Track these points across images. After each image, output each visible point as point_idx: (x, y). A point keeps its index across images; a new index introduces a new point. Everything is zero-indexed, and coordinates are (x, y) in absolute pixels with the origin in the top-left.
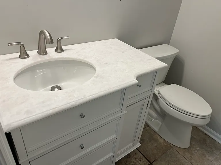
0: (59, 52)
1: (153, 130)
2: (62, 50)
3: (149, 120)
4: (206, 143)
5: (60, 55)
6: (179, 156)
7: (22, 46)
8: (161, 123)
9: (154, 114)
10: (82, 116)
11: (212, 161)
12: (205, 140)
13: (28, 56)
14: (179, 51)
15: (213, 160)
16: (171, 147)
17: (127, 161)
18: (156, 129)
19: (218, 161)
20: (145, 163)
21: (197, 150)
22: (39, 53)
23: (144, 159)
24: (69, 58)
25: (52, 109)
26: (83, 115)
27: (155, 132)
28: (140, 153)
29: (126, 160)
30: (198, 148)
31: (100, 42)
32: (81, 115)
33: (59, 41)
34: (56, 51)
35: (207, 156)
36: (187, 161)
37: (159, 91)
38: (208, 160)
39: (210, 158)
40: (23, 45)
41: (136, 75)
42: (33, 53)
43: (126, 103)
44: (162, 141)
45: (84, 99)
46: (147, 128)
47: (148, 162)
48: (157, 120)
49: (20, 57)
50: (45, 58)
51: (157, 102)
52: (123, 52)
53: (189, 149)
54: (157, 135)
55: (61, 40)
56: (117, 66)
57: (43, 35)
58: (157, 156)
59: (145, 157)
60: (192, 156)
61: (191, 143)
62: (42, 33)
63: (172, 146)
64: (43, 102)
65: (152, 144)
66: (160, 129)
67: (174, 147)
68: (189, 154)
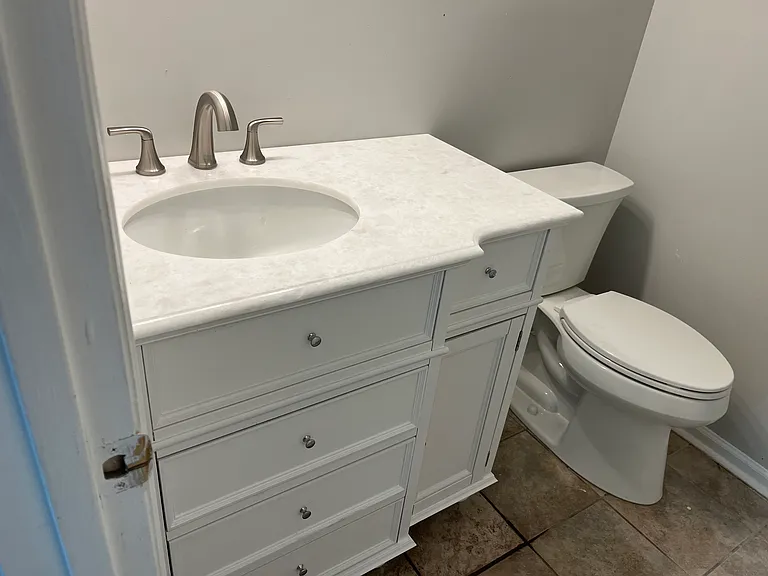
0: (252, 164)
1: (540, 442)
2: (261, 159)
3: (528, 410)
4: (719, 493)
5: (254, 172)
6: (624, 526)
7: (147, 137)
8: (567, 422)
9: (547, 392)
10: (314, 341)
11: (733, 551)
12: (715, 486)
13: (162, 169)
14: (633, 183)
15: (737, 547)
16: (598, 499)
17: (449, 531)
18: (551, 440)
19: (756, 552)
20: (508, 539)
21: (684, 511)
22: (194, 162)
23: (506, 527)
24: (280, 181)
25: (232, 300)
26: (314, 336)
27: (546, 447)
28: (493, 509)
29: (446, 525)
30: (689, 508)
31: (378, 142)
32: (310, 338)
33: (253, 129)
34: (243, 159)
35: (719, 535)
36: (649, 544)
37: (562, 312)
38: (721, 544)
39: (728, 542)
40: (150, 135)
41: (481, 234)
42: (176, 163)
43: (448, 325)
44: (568, 478)
45: (319, 284)
46: (523, 437)
47: (519, 539)
48: (556, 411)
49: (139, 170)
50: (209, 177)
51: (555, 347)
52: (445, 173)
53: (658, 510)
54: (554, 460)
55: (260, 127)
56: (422, 208)
57: (208, 108)
58: (548, 523)
59: (508, 522)
60: (666, 530)
61: (665, 491)
62: (206, 100)
63: (602, 494)
64: (207, 283)
65: (535, 485)
66: (562, 440)
67: (607, 499)
68: (656, 523)
